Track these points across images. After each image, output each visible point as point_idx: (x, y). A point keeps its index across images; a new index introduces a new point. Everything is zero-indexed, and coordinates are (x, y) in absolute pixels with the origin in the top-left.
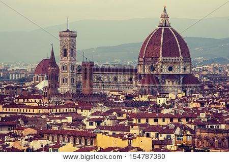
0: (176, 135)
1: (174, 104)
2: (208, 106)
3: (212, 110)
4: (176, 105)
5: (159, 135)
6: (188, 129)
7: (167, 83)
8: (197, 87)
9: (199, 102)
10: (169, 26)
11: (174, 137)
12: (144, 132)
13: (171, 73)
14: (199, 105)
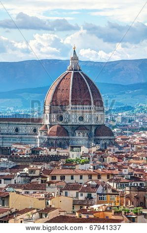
0: (98, 194)
1: (89, 159)
2: (127, 162)
3: (131, 165)
4: (91, 159)
5: (80, 194)
6: (110, 187)
7: (77, 135)
8: (110, 139)
9: (116, 157)
10: (80, 70)
11: (96, 197)
12: (61, 191)
13: (82, 123)
14: (116, 160)
